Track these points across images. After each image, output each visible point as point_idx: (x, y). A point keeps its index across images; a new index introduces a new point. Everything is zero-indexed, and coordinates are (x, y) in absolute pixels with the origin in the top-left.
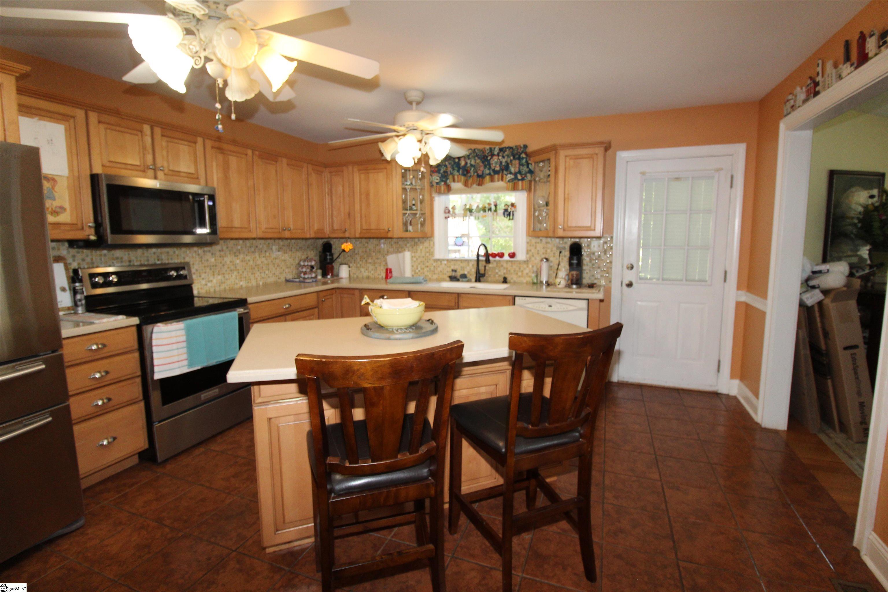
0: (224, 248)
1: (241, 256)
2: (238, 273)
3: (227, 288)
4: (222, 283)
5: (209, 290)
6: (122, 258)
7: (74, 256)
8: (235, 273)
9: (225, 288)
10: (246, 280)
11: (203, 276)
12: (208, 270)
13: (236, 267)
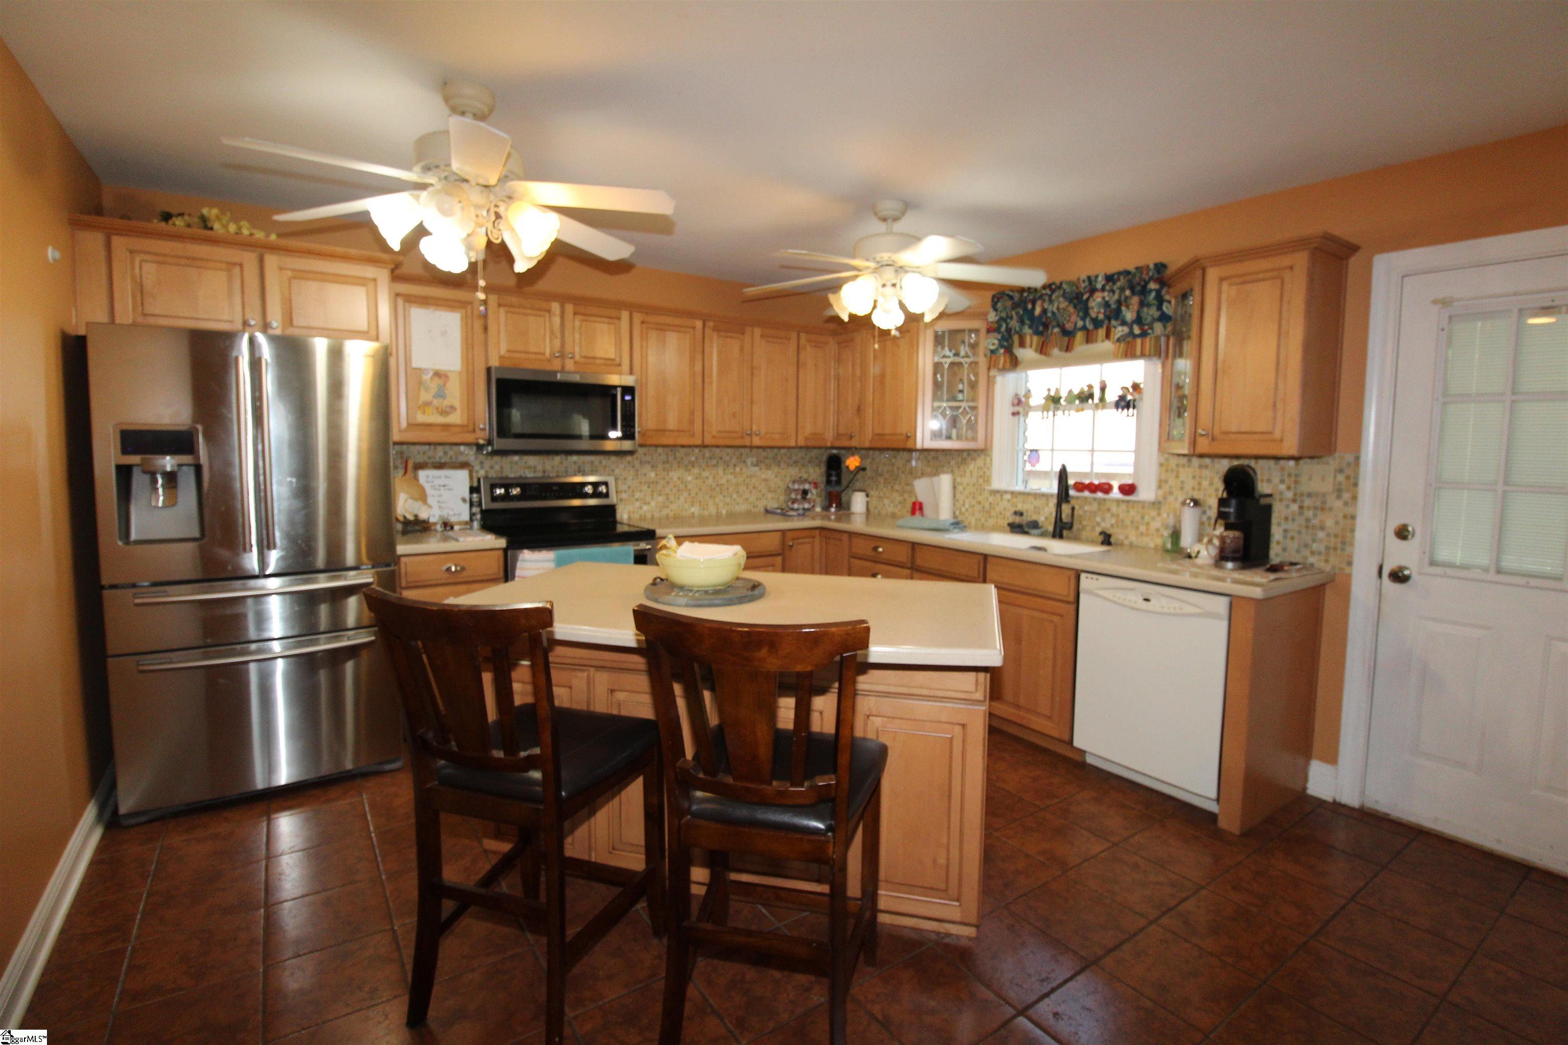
0: (671, 459)
1: (696, 471)
2: (689, 494)
3: (671, 514)
4: (664, 507)
5: (645, 516)
6: (535, 467)
7: (482, 463)
8: (686, 494)
9: (668, 515)
10: (700, 505)
11: (637, 495)
12: (645, 488)
13: (686, 487)
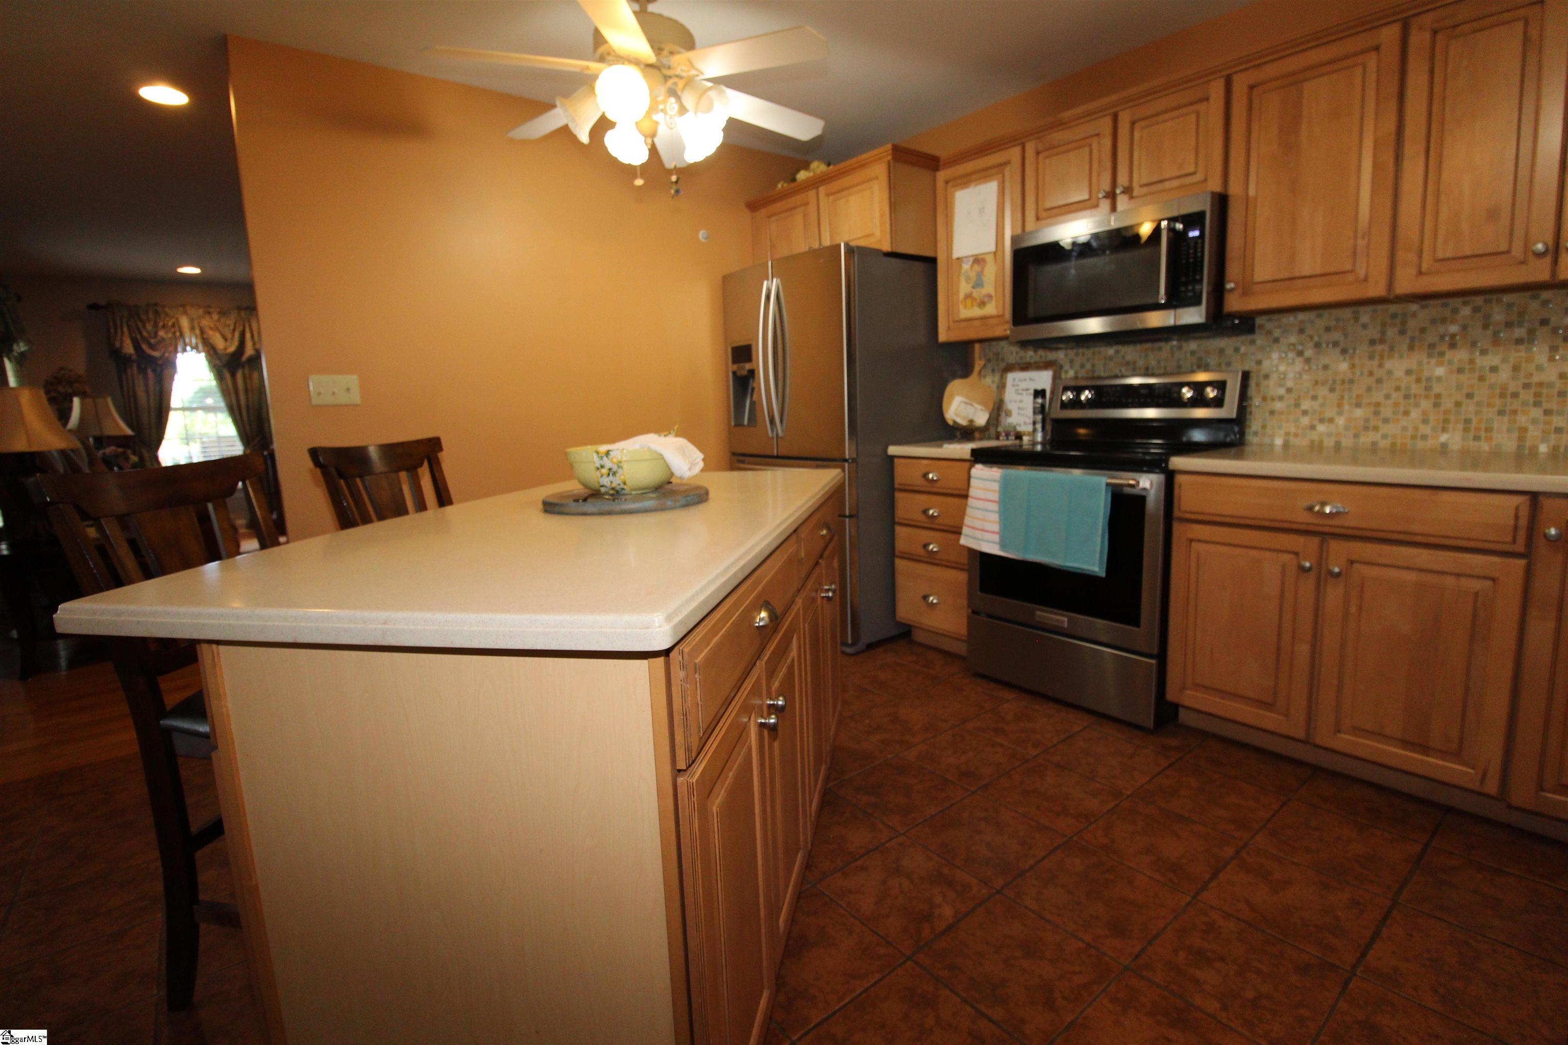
0: (1391, 333)
1: (1461, 355)
2: (1436, 405)
3: (1384, 444)
4: (1366, 429)
5: (1321, 442)
8: (1425, 404)
9: (1374, 444)
10: (1466, 430)
11: (1306, 405)
12: (1323, 391)
13: (1428, 388)
